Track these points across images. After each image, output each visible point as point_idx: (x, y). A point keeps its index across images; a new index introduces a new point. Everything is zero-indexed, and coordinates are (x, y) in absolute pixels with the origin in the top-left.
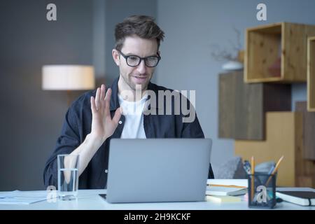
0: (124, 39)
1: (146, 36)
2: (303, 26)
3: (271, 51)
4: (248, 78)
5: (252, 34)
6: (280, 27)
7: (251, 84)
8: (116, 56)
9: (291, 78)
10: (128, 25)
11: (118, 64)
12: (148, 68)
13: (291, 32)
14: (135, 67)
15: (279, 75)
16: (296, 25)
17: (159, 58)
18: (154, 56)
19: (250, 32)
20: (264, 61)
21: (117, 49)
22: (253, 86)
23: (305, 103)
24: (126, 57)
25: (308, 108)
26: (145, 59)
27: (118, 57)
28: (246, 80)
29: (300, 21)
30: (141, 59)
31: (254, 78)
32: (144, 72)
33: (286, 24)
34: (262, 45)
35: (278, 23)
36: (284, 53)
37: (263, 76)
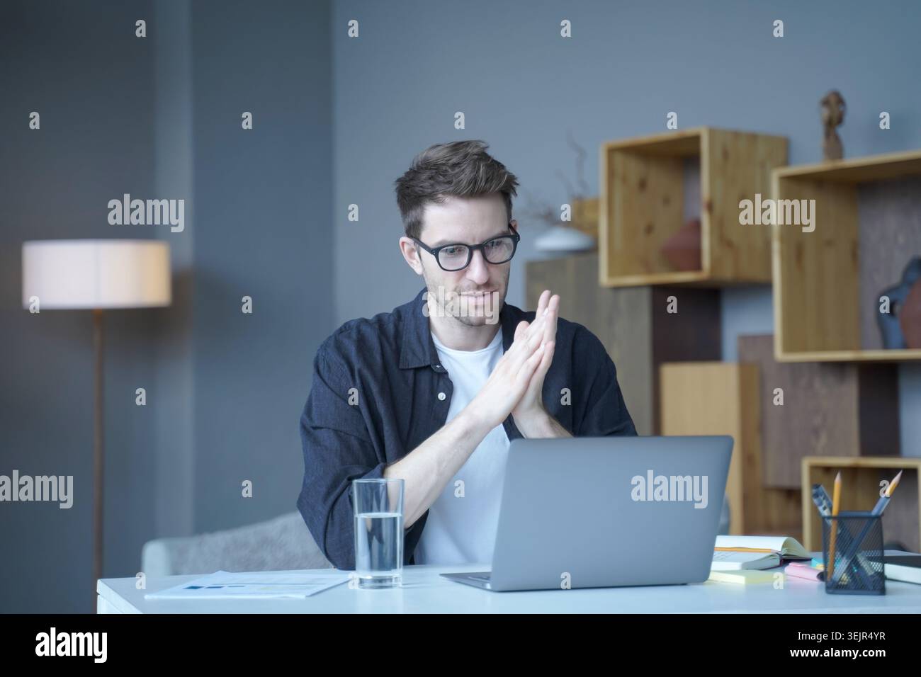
0: (423, 210)
1: (474, 192)
2: (753, 138)
3: (666, 201)
4: (611, 274)
5: (619, 158)
6: (696, 139)
7: (617, 289)
8: (412, 250)
9: (727, 273)
10: (428, 173)
11: (419, 270)
12: (493, 269)
13: (726, 155)
14: (463, 271)
15: (697, 267)
16: (736, 135)
17: (516, 238)
18: (504, 235)
19: (612, 151)
20: (649, 229)
21: (409, 235)
22: (623, 295)
23: (769, 338)
24: (435, 252)
25: (780, 354)
26: (484, 247)
27: (416, 254)
28: (604, 279)
29: (747, 125)
30: (471, 249)
31: (626, 273)
32: (484, 280)
33: (712, 132)
34: (643, 185)
35: (690, 131)
36: (710, 207)
37: (649, 270)
